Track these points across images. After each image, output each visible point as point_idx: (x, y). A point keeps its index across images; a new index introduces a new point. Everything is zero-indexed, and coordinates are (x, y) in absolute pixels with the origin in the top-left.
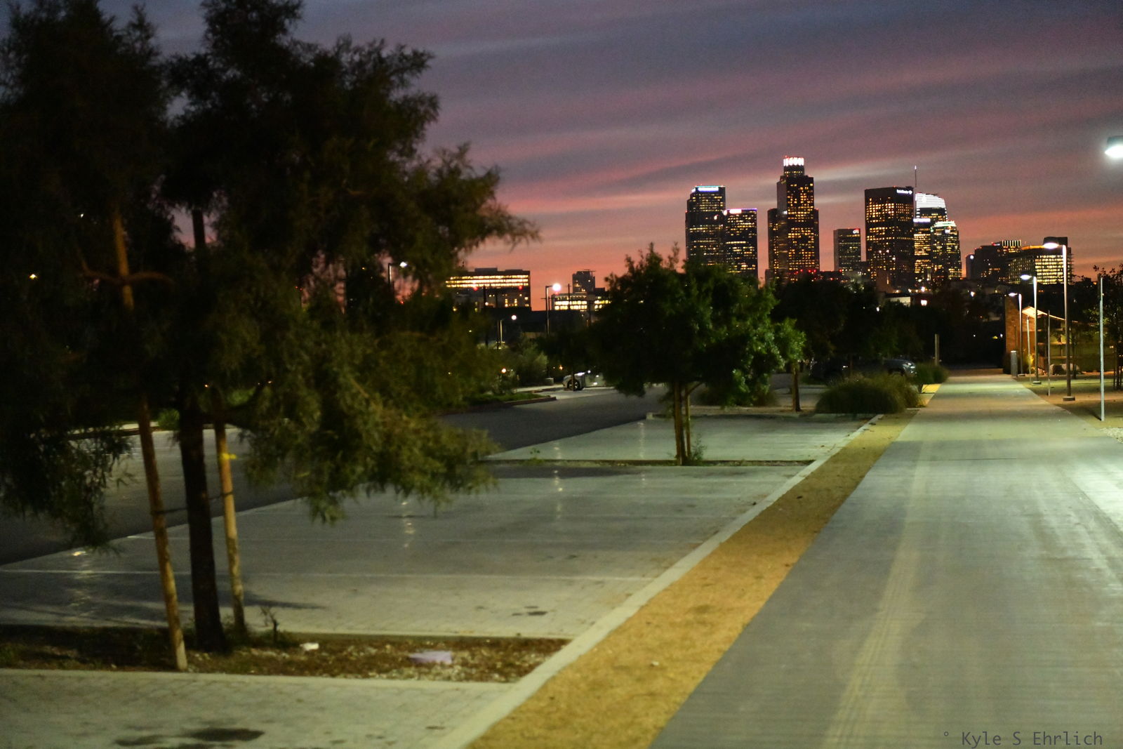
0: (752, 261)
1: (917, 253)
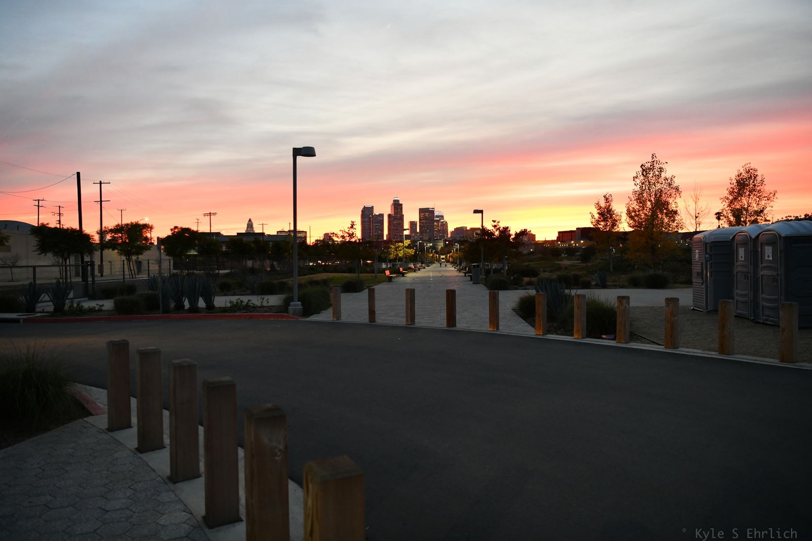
0: (382, 230)
1: (435, 229)
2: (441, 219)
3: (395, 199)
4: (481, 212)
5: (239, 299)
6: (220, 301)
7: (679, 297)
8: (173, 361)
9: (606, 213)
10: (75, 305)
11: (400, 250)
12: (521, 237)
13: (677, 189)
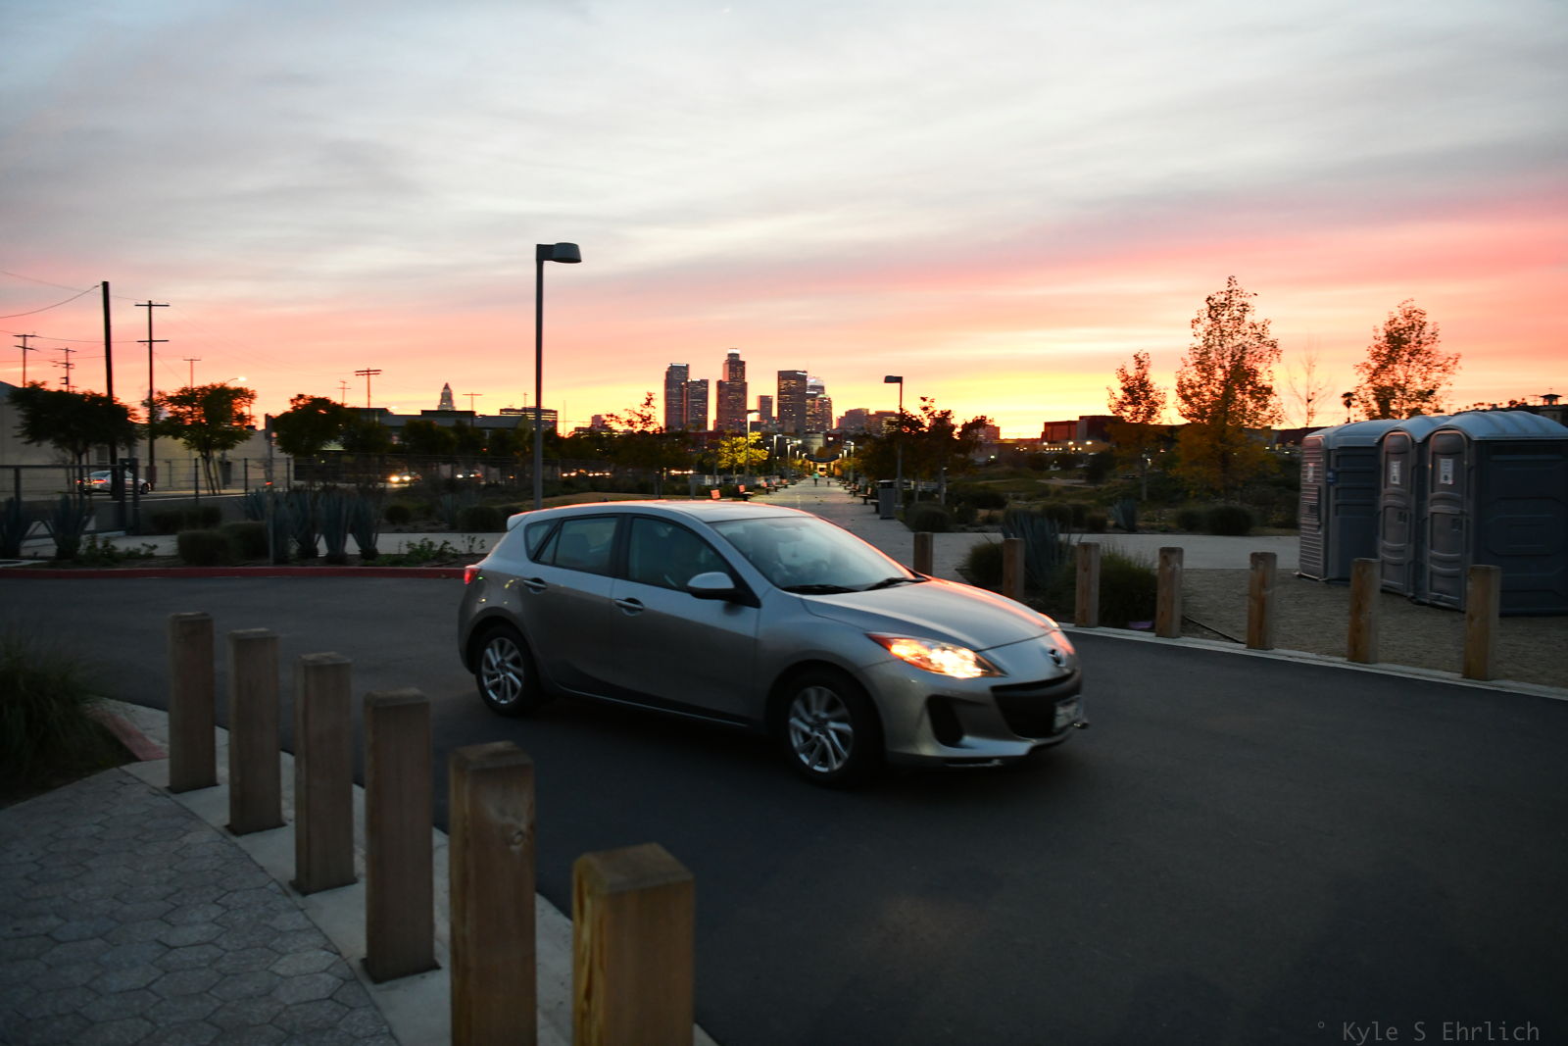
0: (705, 412)
1: (808, 413)
2: (819, 393)
3: (730, 352)
4: (899, 380)
5: (426, 539)
6: (389, 543)
7: (1276, 552)
8: (304, 657)
9: (1137, 390)
10: (100, 545)
11: (741, 451)
12: (975, 431)
13: (1273, 346)
